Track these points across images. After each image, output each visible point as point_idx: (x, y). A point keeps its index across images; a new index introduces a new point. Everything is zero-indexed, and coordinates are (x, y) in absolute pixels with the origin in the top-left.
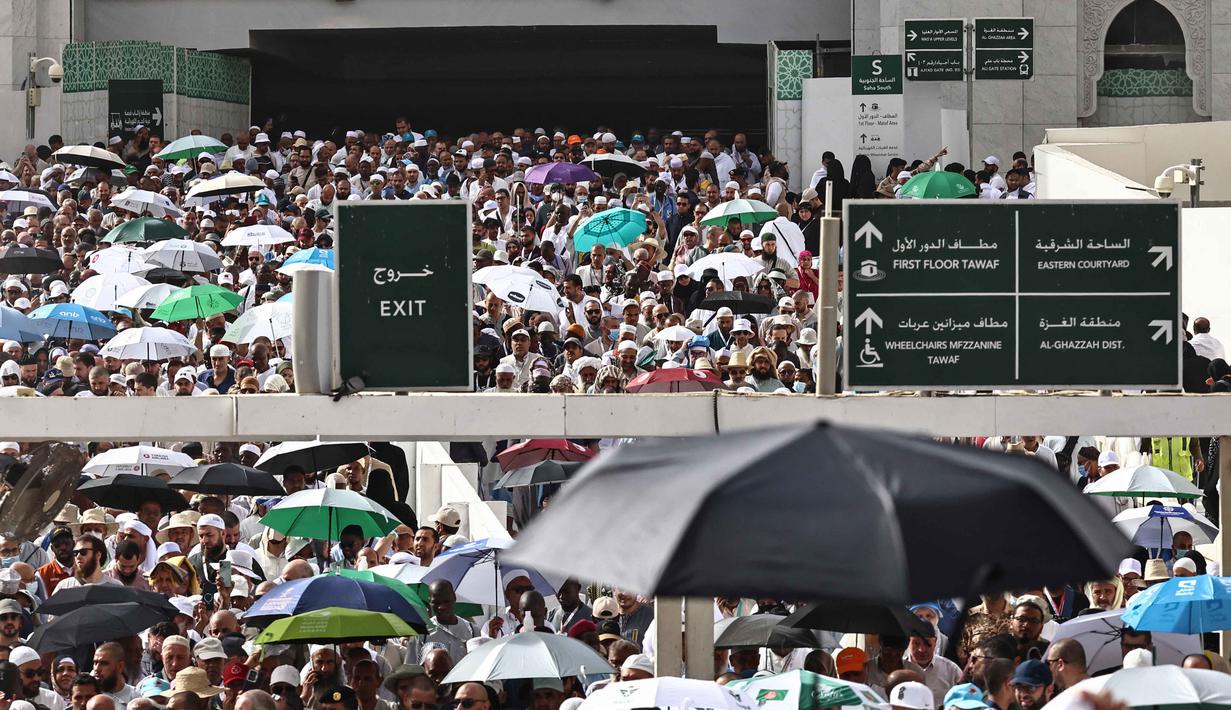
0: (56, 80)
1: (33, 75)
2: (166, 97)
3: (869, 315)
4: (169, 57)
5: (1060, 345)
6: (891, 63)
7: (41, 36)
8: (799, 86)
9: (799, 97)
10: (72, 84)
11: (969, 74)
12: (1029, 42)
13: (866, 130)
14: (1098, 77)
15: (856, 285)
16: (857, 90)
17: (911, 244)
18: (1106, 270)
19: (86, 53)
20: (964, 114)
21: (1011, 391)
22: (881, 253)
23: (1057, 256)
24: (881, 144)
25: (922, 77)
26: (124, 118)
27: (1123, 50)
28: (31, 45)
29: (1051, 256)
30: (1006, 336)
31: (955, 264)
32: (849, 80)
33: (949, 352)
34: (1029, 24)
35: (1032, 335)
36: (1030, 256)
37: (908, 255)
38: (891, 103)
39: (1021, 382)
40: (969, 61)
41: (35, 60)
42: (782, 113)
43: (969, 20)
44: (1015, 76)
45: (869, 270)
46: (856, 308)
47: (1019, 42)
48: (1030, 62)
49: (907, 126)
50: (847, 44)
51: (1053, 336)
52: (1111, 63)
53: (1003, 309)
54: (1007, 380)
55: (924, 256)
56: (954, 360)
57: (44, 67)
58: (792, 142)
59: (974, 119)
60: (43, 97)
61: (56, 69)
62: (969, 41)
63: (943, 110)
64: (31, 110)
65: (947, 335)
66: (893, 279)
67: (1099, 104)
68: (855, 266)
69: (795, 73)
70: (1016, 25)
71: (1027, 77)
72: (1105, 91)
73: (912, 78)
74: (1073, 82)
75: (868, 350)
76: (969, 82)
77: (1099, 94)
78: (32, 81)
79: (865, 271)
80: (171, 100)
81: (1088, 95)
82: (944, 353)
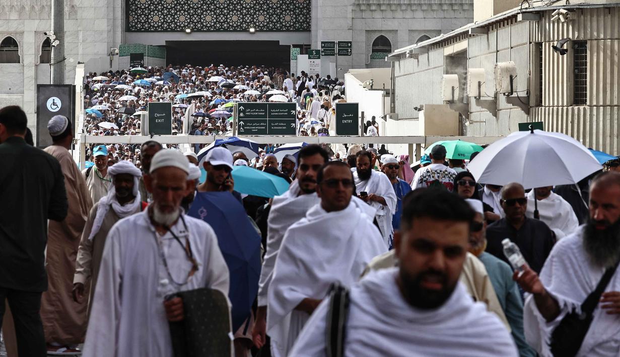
0: (117, 54)
1: (111, 52)
2: (144, 57)
3: (242, 122)
4: (145, 47)
5: (275, 128)
6: (318, 52)
7: (114, 42)
8: (296, 57)
9: (296, 59)
10: (121, 54)
11: (336, 54)
12: (351, 47)
13: (311, 67)
14: (371, 54)
15: (239, 117)
16: (309, 58)
17: (249, 110)
18: (283, 115)
19: (124, 47)
20: (335, 64)
21: (267, 136)
22: (244, 112)
23: (275, 112)
24: (315, 71)
25: (325, 55)
26: (134, 63)
27: (377, 48)
28: (111, 45)
29: (274, 112)
30: (266, 126)
31: (257, 113)
32: (307, 55)
33: (256, 129)
34: (350, 43)
35: (270, 126)
36: (270, 112)
37: (249, 112)
38: (317, 61)
39: (269, 134)
40: (336, 51)
41: (112, 49)
42: (292, 62)
43: (336, 41)
44: (347, 55)
45: (242, 115)
46: (239, 121)
47: (348, 47)
48: (351, 51)
49: (322, 67)
50: (310, 45)
51: (274, 126)
52: (373, 51)
53: (265, 121)
54: (266, 134)
55: (251, 112)
56: (256, 130)
57: (115, 50)
58: (295, 70)
59: (338, 65)
60: (114, 58)
61: (117, 51)
62: (336, 47)
63: (330, 63)
64: (111, 61)
65: (255, 126)
66: (246, 116)
67: (371, 61)
68: (239, 114)
69: (295, 53)
70: (348, 43)
71: (350, 55)
72: (372, 58)
73: (323, 55)
74: (364, 55)
75: (241, 128)
76: (336, 56)
77: (371, 58)
78: (112, 54)
79: (241, 115)
80: (146, 58)
81: (368, 59)
82: (254, 129)
